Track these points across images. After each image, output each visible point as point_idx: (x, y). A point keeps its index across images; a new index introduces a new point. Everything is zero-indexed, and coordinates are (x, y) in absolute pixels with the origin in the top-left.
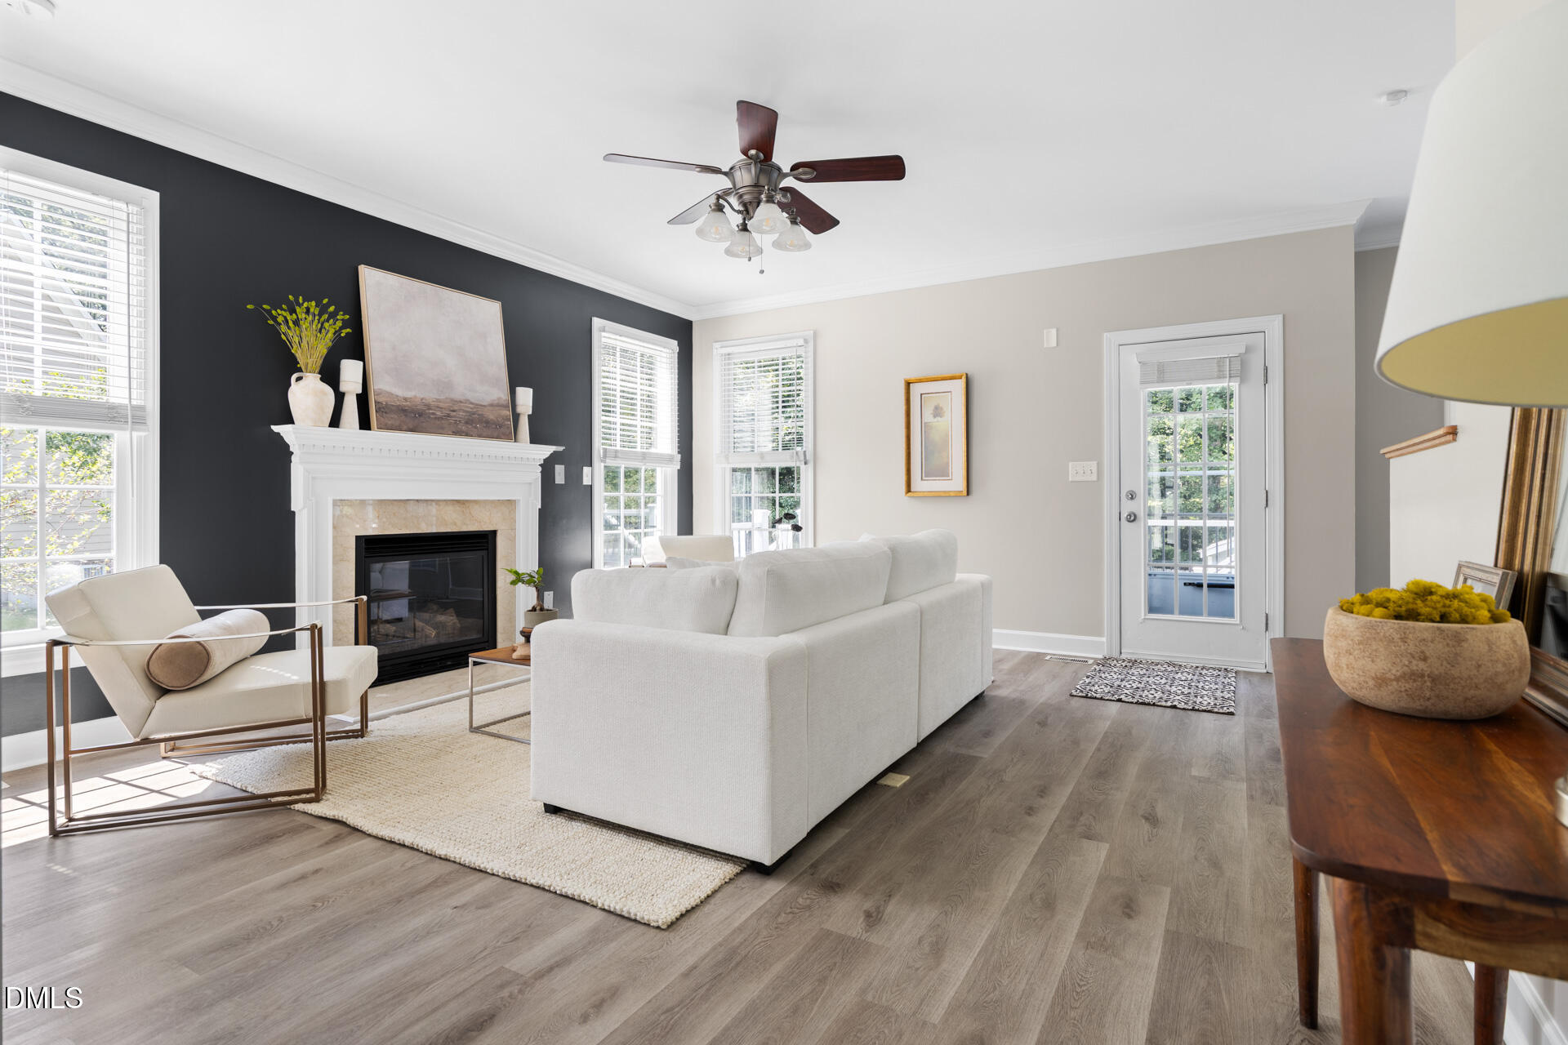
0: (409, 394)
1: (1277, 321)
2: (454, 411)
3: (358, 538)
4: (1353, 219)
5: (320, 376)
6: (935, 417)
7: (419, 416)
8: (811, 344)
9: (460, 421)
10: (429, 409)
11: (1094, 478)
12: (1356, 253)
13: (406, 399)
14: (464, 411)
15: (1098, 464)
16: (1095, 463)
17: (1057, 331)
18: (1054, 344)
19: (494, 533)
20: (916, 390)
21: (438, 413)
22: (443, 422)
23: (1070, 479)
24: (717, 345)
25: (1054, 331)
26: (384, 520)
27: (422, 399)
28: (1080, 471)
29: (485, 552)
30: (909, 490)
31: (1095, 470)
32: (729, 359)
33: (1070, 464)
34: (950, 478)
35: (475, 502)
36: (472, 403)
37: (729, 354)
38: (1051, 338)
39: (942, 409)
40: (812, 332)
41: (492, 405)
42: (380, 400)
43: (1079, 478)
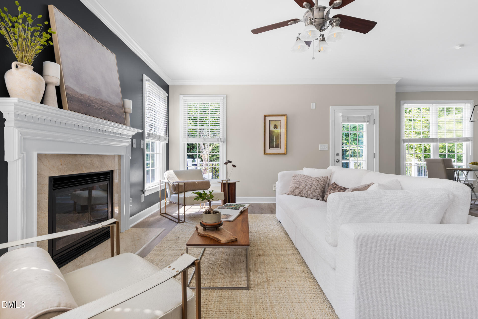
0: (83, 92)
1: (377, 107)
2: (103, 106)
3: (50, 178)
4: (395, 82)
5: (33, 67)
6: (274, 128)
7: (88, 106)
8: (225, 99)
9: (106, 112)
10: (93, 103)
11: (327, 149)
12: (396, 92)
13: (81, 95)
14: (108, 108)
15: (328, 145)
16: (327, 145)
17: (316, 104)
18: (314, 108)
19: (112, 172)
20: (268, 119)
21: (96, 106)
22: (99, 111)
23: (320, 150)
24: (182, 96)
25: (314, 104)
26: (65, 166)
27: (89, 97)
28: (322, 147)
29: (109, 181)
30: (265, 153)
31: (327, 146)
32: (186, 102)
33: (320, 145)
34: (280, 148)
35: (106, 156)
36: (109, 104)
37: (186, 100)
38: (313, 106)
39: (277, 126)
40: (226, 95)
41: (116, 106)
42: (69, 92)
43: (322, 149)
